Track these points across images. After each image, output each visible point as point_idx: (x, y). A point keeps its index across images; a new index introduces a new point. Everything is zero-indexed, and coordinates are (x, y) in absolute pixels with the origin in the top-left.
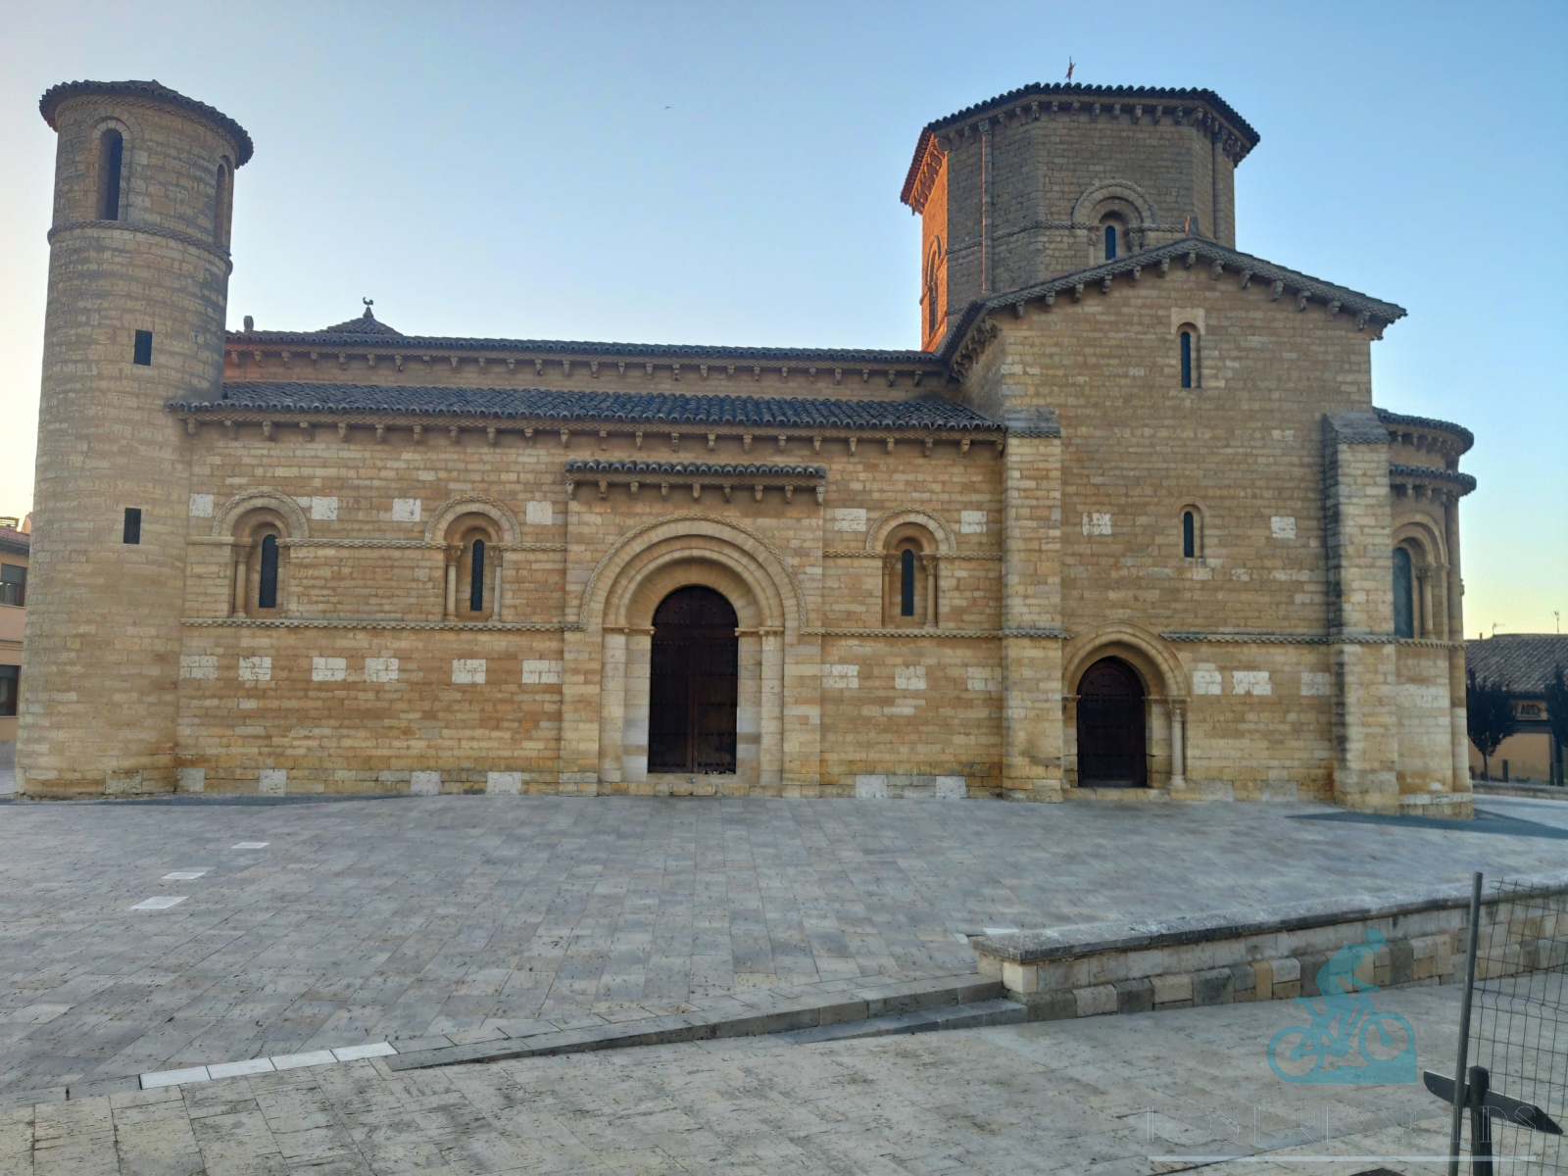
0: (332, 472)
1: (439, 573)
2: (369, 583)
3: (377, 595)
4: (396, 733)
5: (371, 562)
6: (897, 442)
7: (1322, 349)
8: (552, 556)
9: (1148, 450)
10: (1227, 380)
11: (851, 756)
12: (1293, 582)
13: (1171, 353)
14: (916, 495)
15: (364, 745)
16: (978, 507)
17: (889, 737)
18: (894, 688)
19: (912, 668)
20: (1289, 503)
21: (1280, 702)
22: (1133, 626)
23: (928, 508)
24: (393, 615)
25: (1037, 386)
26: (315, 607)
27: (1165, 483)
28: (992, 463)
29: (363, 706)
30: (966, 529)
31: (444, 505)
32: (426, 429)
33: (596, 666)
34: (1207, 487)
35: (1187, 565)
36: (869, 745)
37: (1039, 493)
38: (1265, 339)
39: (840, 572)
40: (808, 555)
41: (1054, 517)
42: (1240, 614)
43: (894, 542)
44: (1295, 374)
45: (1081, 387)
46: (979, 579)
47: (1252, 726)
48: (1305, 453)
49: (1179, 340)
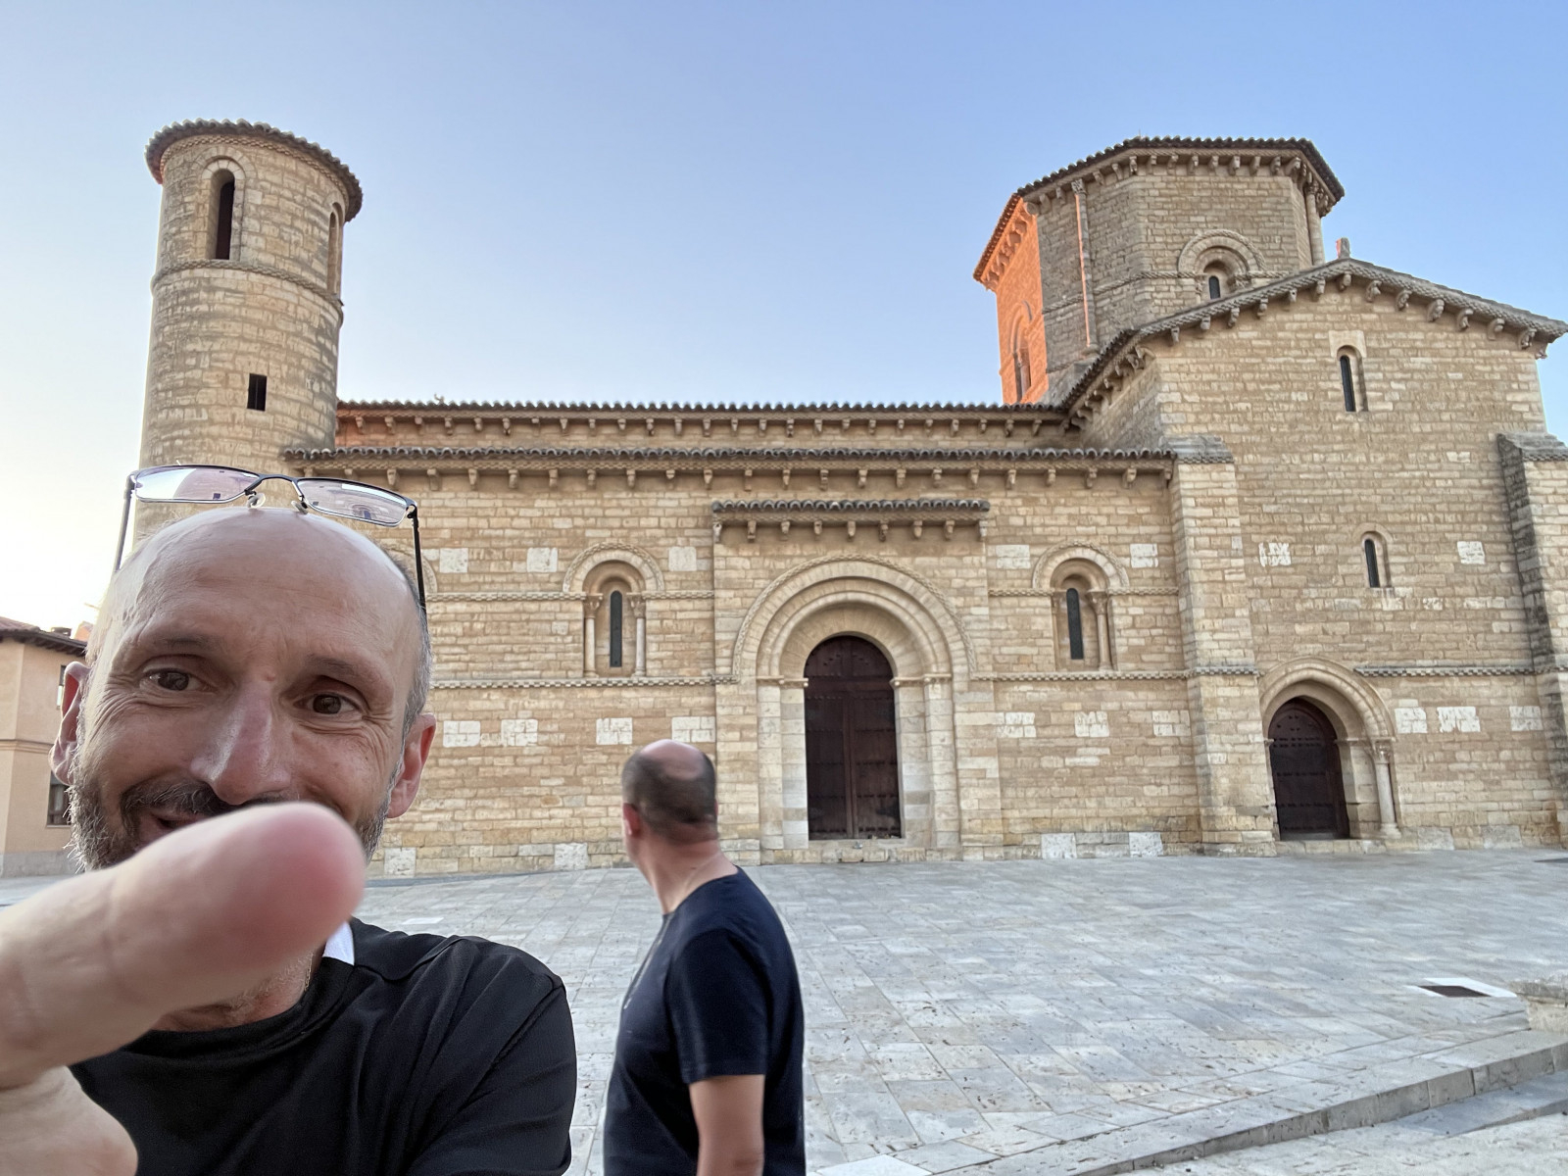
0: (462, 522)
1: (580, 625)
2: (504, 639)
3: (512, 652)
4: (538, 801)
5: (506, 617)
6: (1059, 473)
7: (1488, 368)
8: (698, 604)
9: (1319, 476)
10: (1395, 403)
11: (1034, 813)
12: (1488, 610)
13: (1333, 376)
14: (1080, 529)
15: (501, 816)
16: (1148, 539)
17: (1074, 790)
18: (1075, 736)
19: (1092, 714)
20: (1473, 527)
21: (1491, 739)
22: (1324, 661)
23: (1095, 542)
24: (530, 673)
25: (1197, 414)
26: (444, 667)
27: (1341, 509)
28: (1159, 494)
29: (499, 773)
30: (1137, 564)
31: (582, 554)
32: (561, 474)
33: (752, 721)
34: (1386, 513)
35: (1375, 595)
36: (1053, 800)
37: (1217, 521)
38: (1428, 360)
39: (1007, 612)
40: (972, 595)
41: (1234, 546)
42: (1438, 646)
43: (1060, 580)
44: (1463, 395)
45: (1244, 413)
46: (1155, 616)
47: (1465, 766)
48: (1484, 474)
49: (1339, 364)
